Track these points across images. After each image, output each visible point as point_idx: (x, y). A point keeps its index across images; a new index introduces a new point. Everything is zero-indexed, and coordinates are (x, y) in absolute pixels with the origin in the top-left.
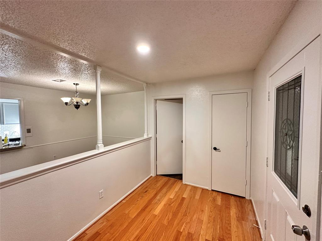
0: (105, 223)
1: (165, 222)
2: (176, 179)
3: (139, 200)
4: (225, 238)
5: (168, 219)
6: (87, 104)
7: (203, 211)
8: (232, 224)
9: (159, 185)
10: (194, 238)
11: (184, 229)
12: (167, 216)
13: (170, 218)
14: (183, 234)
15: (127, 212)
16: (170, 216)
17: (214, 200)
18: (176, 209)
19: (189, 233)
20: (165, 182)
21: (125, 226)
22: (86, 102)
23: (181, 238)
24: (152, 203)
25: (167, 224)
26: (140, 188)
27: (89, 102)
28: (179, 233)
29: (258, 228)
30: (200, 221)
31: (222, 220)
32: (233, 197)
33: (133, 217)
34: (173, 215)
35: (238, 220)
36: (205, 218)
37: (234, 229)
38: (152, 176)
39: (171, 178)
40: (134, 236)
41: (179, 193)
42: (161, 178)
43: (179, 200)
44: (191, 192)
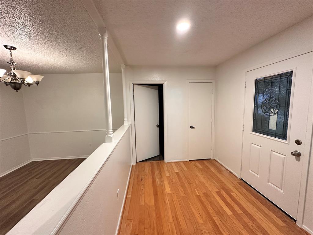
0: (131, 224)
1: (182, 194)
2: (158, 161)
3: (143, 188)
4: (223, 186)
5: (182, 192)
6: (37, 83)
7: (197, 176)
8: (219, 176)
9: (148, 170)
10: (209, 195)
11: (198, 193)
12: (178, 190)
13: (183, 190)
14: (201, 196)
15: (143, 203)
16: (180, 188)
17: (197, 166)
18: (180, 182)
19: (204, 193)
20: (150, 166)
21: (155, 215)
22: (35, 80)
23: (203, 199)
24: (157, 186)
25: (185, 196)
26: (132, 178)
27: (40, 80)
28: (198, 197)
29: (231, 173)
30: (203, 183)
31: (212, 177)
32: (204, 161)
33: (154, 204)
34: (182, 187)
35: (219, 173)
36: (203, 180)
37: (222, 179)
38: (133, 165)
39: (152, 162)
40: (171, 217)
41: (170, 171)
42: (143, 164)
43: (175, 175)
44: (177, 166)
